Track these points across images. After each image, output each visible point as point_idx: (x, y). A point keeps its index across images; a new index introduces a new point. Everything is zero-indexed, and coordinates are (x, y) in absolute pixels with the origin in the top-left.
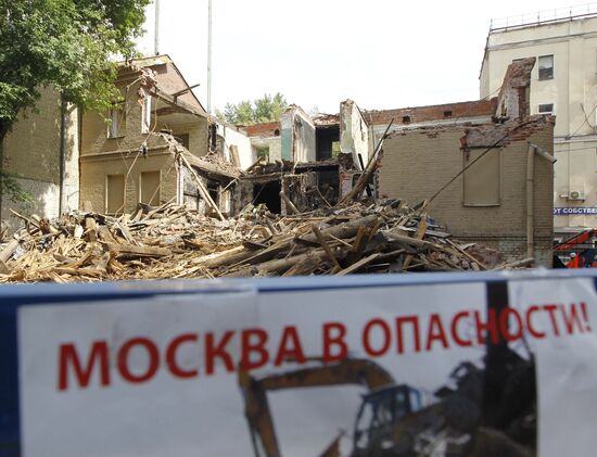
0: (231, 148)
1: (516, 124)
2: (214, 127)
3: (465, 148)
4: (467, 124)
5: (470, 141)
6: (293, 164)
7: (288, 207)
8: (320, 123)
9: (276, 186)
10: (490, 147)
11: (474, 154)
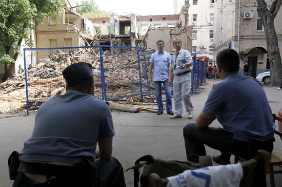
0: (88, 28)
1: (183, 28)
2: (83, 20)
3: (170, 34)
4: (171, 27)
5: (172, 32)
6: (115, 35)
7: (114, 51)
8: (121, 19)
9: (108, 43)
10: (177, 34)
11: (173, 36)
